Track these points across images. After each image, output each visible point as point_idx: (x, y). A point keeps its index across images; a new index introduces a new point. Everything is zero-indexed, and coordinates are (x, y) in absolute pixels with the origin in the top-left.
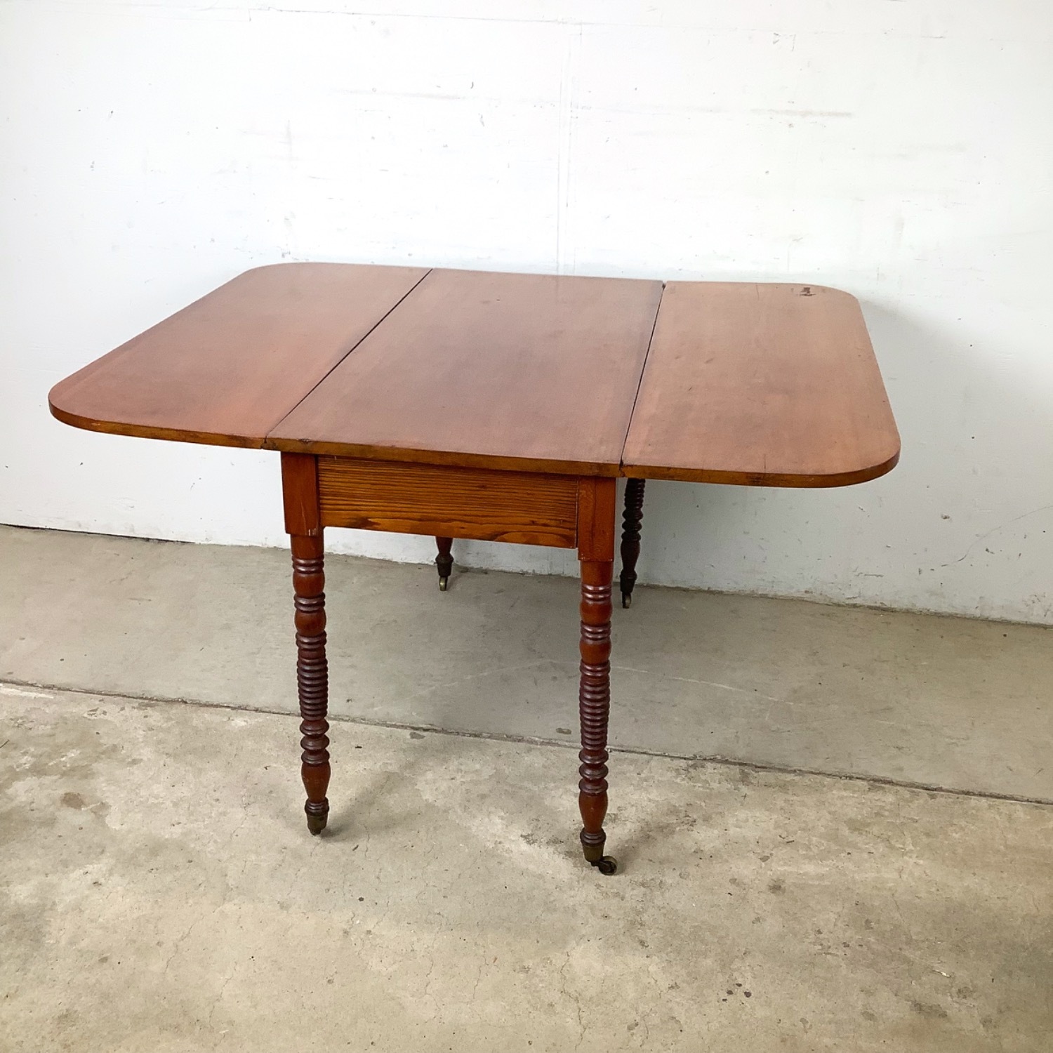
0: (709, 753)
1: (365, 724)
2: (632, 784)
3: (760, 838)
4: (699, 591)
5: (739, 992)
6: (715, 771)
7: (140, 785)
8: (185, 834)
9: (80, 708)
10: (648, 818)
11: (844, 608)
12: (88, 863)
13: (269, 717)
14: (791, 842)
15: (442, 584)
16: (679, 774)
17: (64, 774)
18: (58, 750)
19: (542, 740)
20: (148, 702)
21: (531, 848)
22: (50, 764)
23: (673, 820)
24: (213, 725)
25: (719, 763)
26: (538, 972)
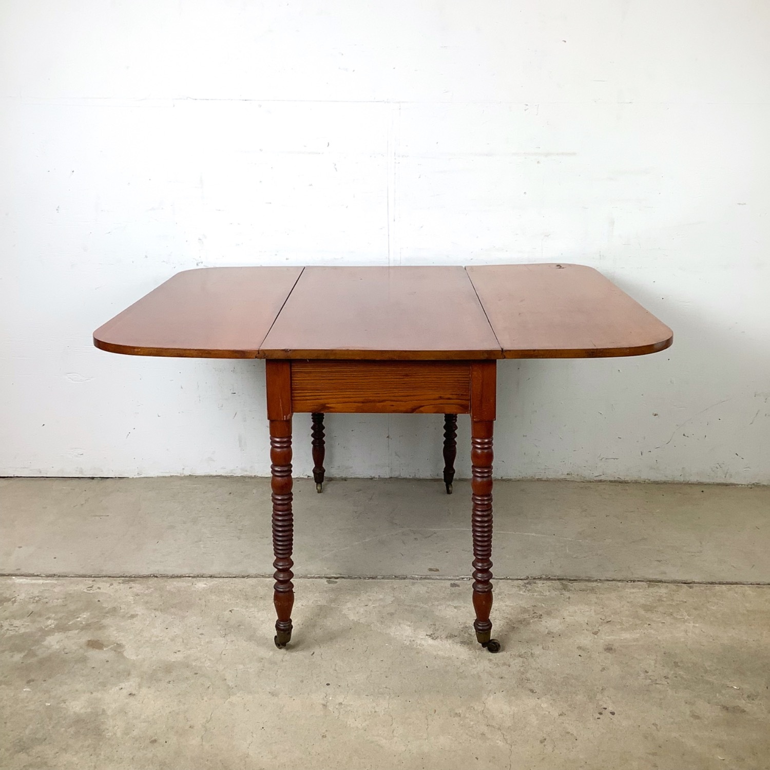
0: (537, 574)
3: (588, 621)
5: (607, 712)
6: (544, 585)
7: (142, 630)
9: (81, 587)
12: (120, 683)
13: (221, 580)
14: (609, 621)
16: (520, 589)
17: (82, 629)
18: (74, 614)
19: (420, 577)
21: (436, 642)
22: (70, 623)
23: (526, 616)
24: (182, 589)
25: (544, 580)
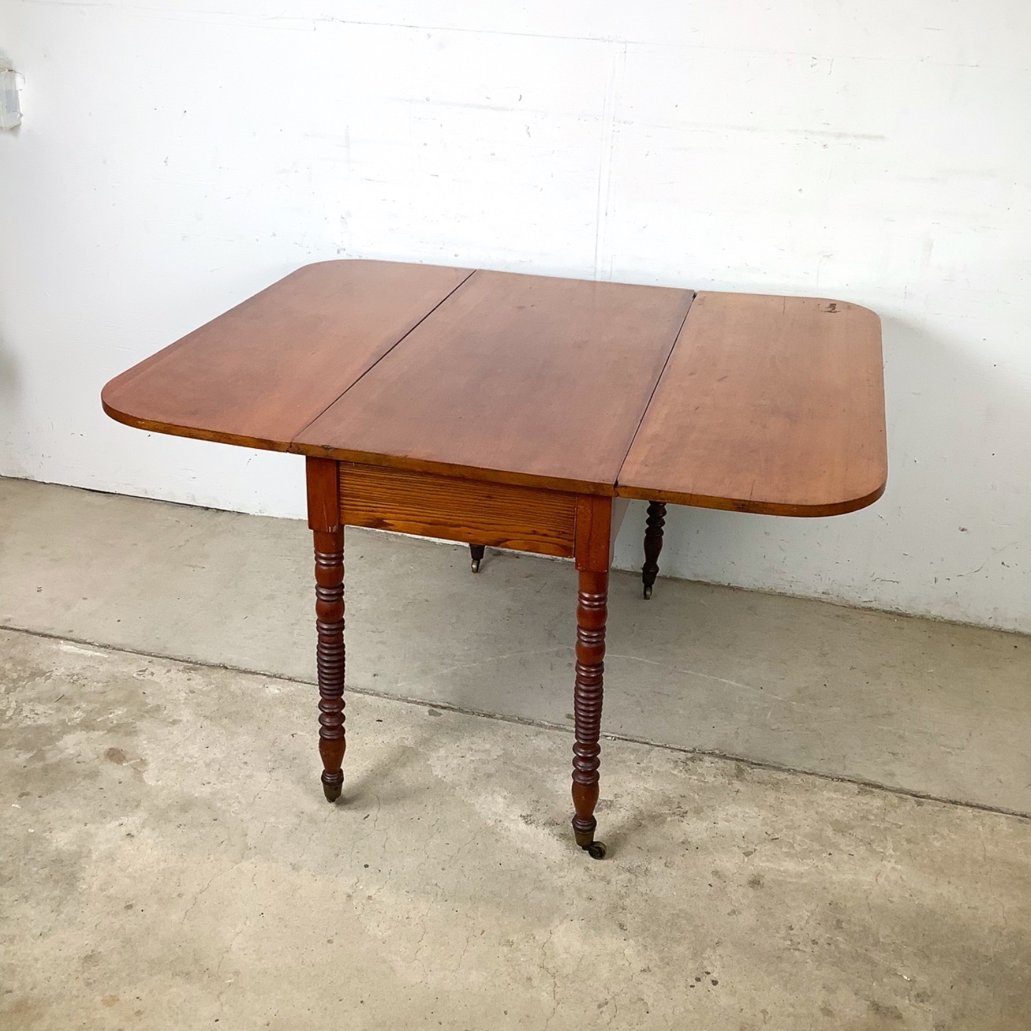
0: (709, 747)
1: (388, 698)
2: (631, 773)
3: (746, 833)
4: (720, 586)
5: (707, 979)
6: (713, 765)
7: (178, 745)
8: (213, 794)
9: (129, 668)
10: (642, 807)
11: (860, 611)
12: (124, 815)
13: (301, 686)
14: (776, 839)
15: (474, 566)
16: (676, 767)
17: (109, 731)
18: (107, 707)
19: (550, 725)
20: (193, 665)
21: (529, 828)
22: (98, 720)
23: (665, 810)
24: (249, 691)
25: (716, 757)
26: (521, 946)
